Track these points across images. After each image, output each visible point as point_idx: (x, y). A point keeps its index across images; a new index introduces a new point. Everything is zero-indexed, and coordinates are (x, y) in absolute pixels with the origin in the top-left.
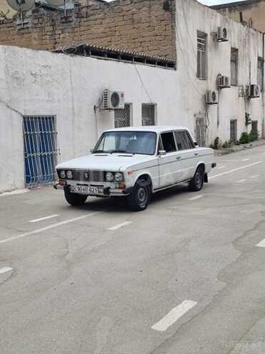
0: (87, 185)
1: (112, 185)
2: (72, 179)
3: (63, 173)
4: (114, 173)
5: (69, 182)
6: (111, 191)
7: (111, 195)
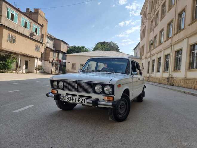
0: (76, 95)
1: (101, 97)
2: (63, 89)
3: (55, 83)
4: (103, 85)
5: (60, 92)
6: (99, 102)
7: (99, 106)
